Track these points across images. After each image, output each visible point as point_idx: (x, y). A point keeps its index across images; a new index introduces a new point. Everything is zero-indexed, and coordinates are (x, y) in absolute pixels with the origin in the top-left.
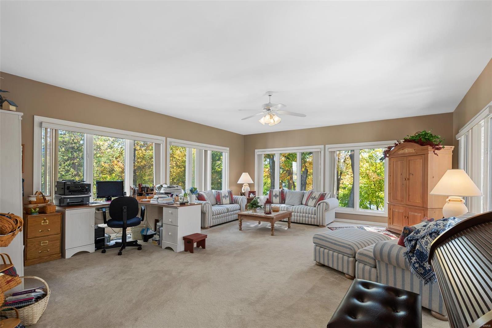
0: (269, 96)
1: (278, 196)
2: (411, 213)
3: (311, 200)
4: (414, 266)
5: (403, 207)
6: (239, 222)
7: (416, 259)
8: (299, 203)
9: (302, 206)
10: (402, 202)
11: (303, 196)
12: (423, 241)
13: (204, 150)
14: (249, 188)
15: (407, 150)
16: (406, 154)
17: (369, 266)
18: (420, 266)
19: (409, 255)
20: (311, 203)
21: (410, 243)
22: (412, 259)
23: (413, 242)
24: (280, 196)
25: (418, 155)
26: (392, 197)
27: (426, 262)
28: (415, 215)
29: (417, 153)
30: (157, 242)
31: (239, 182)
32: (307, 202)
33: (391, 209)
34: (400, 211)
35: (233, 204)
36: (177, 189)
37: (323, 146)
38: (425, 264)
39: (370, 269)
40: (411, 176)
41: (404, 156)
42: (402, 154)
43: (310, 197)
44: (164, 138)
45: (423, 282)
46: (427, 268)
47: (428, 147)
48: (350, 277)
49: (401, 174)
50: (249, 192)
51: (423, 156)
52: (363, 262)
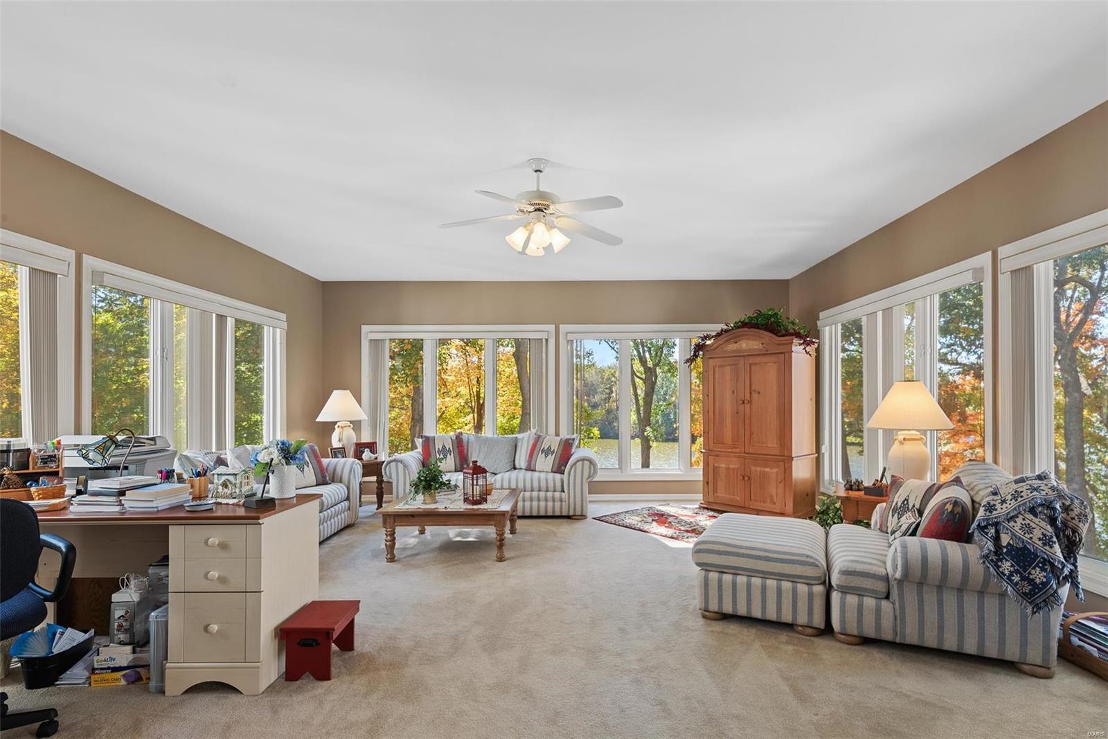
0: (536, 171)
1: (450, 451)
2: (757, 469)
3: (541, 457)
4: (1011, 581)
5: (739, 457)
6: (389, 538)
7: (1012, 566)
8: (509, 466)
9: (521, 474)
10: (735, 448)
11: (516, 446)
12: (1017, 525)
13: (217, 315)
14: (354, 434)
15: (746, 343)
16: (744, 351)
17: (871, 597)
18: (1023, 578)
19: (990, 558)
20: (545, 463)
21: (987, 534)
22: (1000, 567)
23: (992, 531)
24: (456, 450)
25: (770, 354)
26: (711, 440)
27: (1034, 568)
28: (764, 471)
29: (767, 351)
30: (119, 674)
31: (323, 417)
32: (533, 463)
33: (711, 465)
34: (731, 466)
35: (327, 484)
36: (154, 448)
37: (552, 328)
38: (1033, 572)
39: (876, 603)
40: (755, 396)
41: (740, 355)
42: (734, 351)
43: (537, 449)
44: (70, 254)
45: (1029, 610)
46: (1038, 581)
47: (793, 340)
48: (815, 631)
49: (733, 392)
50: (357, 445)
51: (781, 356)
52: (855, 592)
